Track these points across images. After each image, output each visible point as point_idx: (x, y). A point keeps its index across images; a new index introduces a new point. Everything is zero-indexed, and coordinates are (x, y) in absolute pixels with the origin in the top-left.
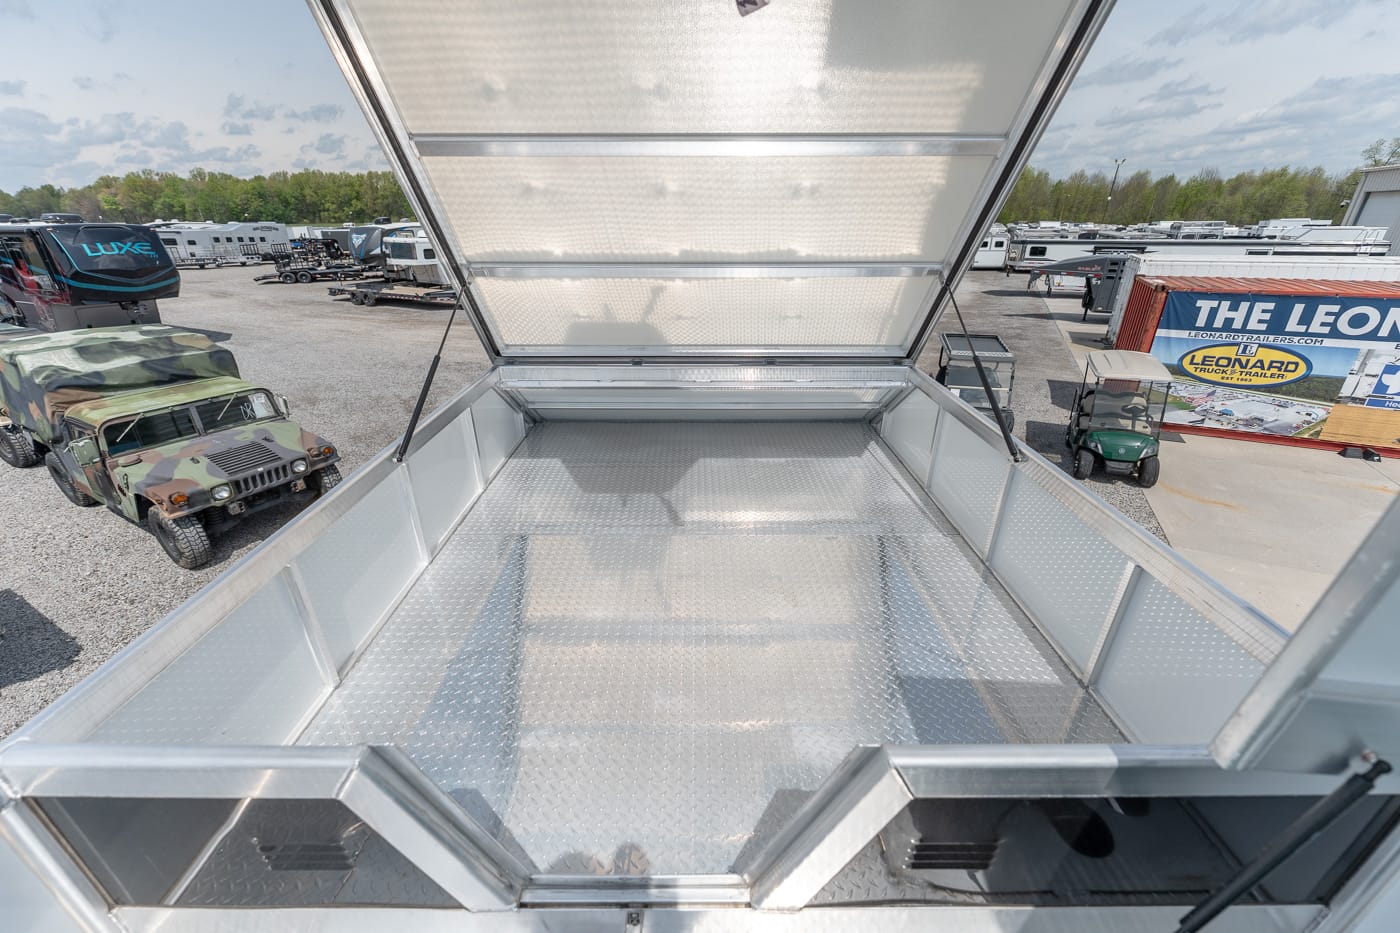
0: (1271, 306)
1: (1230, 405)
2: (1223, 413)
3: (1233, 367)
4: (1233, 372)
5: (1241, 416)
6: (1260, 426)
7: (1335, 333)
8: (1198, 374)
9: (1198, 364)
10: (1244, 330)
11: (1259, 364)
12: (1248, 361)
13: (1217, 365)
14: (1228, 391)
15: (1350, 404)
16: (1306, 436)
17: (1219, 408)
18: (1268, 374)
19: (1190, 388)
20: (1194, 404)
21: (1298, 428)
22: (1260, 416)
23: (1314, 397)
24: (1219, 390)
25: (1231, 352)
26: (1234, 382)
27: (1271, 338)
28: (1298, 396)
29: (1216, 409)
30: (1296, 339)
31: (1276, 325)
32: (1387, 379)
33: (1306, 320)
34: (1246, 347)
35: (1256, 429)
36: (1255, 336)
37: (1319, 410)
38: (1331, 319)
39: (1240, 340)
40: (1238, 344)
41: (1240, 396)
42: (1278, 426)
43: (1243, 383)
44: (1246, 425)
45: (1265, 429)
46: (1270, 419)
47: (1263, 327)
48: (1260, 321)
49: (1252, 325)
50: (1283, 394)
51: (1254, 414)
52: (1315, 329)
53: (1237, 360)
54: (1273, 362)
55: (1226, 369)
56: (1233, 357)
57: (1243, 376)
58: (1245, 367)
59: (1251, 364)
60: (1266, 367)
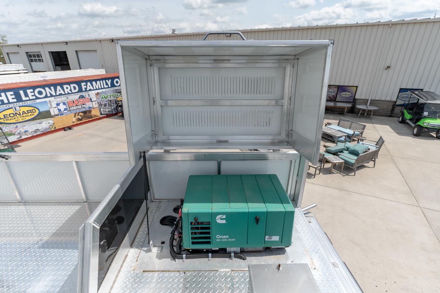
0: (12, 93)
1: (26, 128)
2: (25, 132)
3: (16, 116)
4: (18, 118)
5: (32, 131)
6: (39, 131)
7: (37, 98)
8: (6, 122)
9: (3, 118)
10: (9, 103)
11: (24, 113)
12: (19, 112)
13: (10, 117)
14: (21, 124)
15: (56, 117)
16: (53, 129)
17: (23, 131)
18: (29, 115)
19: (7, 128)
20: (13, 133)
21: (49, 128)
22: (37, 128)
23: (46, 118)
24: (18, 125)
25: (11, 111)
26: (21, 121)
27: (21, 103)
28: (42, 119)
30: (29, 102)
31: (19, 99)
32: (59, 107)
33: (26, 95)
34: (15, 108)
35: (38, 133)
36: (15, 104)
37: (51, 121)
38: (33, 94)
39: (11, 106)
40: (12, 108)
41: (26, 125)
42: (44, 129)
43: (24, 120)
44: (35, 133)
45: (41, 132)
46: (41, 128)
47: (15, 100)
48: (13, 99)
49: (11, 101)
50: (38, 120)
51: (35, 129)
52: (31, 98)
53: (16, 113)
54: (27, 111)
55: (15, 117)
56: (14, 113)
57: (22, 118)
58: (20, 115)
59: (21, 114)
60: (27, 113)
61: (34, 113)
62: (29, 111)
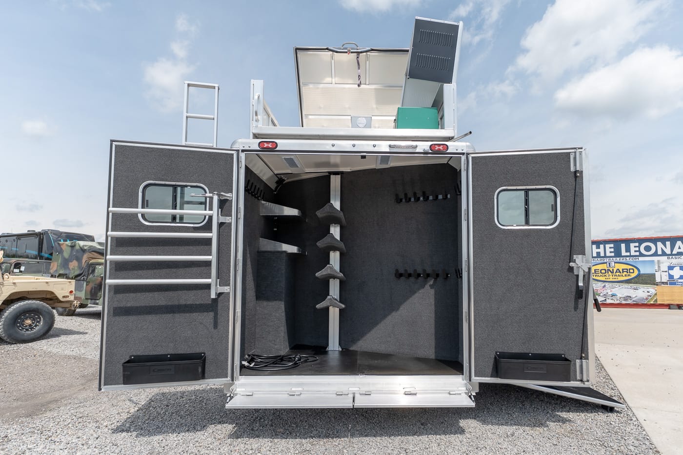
0: (612, 245)
1: (614, 291)
2: (613, 295)
3: (608, 273)
4: (609, 276)
5: (621, 296)
6: (631, 300)
7: (641, 255)
8: (595, 278)
10: (605, 256)
11: (618, 271)
12: (613, 270)
13: (601, 273)
14: (611, 284)
15: (662, 285)
16: (652, 303)
18: (624, 275)
20: (599, 292)
21: (647, 299)
22: (629, 295)
23: (646, 283)
24: (607, 284)
25: (604, 266)
26: (611, 280)
27: (618, 259)
28: (640, 284)
29: (609, 294)
30: (628, 258)
31: (618, 253)
32: (671, 272)
33: (628, 249)
34: (609, 264)
35: (629, 302)
36: (611, 259)
37: (652, 290)
38: (637, 249)
39: (606, 261)
40: (606, 263)
41: (616, 286)
42: (638, 299)
43: (615, 280)
44: (625, 300)
45: (633, 301)
46: (634, 296)
47: (613, 254)
48: (611, 252)
49: (608, 254)
50: (634, 284)
51: (626, 294)
52: (633, 253)
53: (608, 270)
54: (623, 270)
55: (605, 274)
56: (606, 269)
57: (614, 277)
58: (613, 273)
59: (615, 271)
60: (621, 272)
61: (630, 274)
62: (624, 270)
